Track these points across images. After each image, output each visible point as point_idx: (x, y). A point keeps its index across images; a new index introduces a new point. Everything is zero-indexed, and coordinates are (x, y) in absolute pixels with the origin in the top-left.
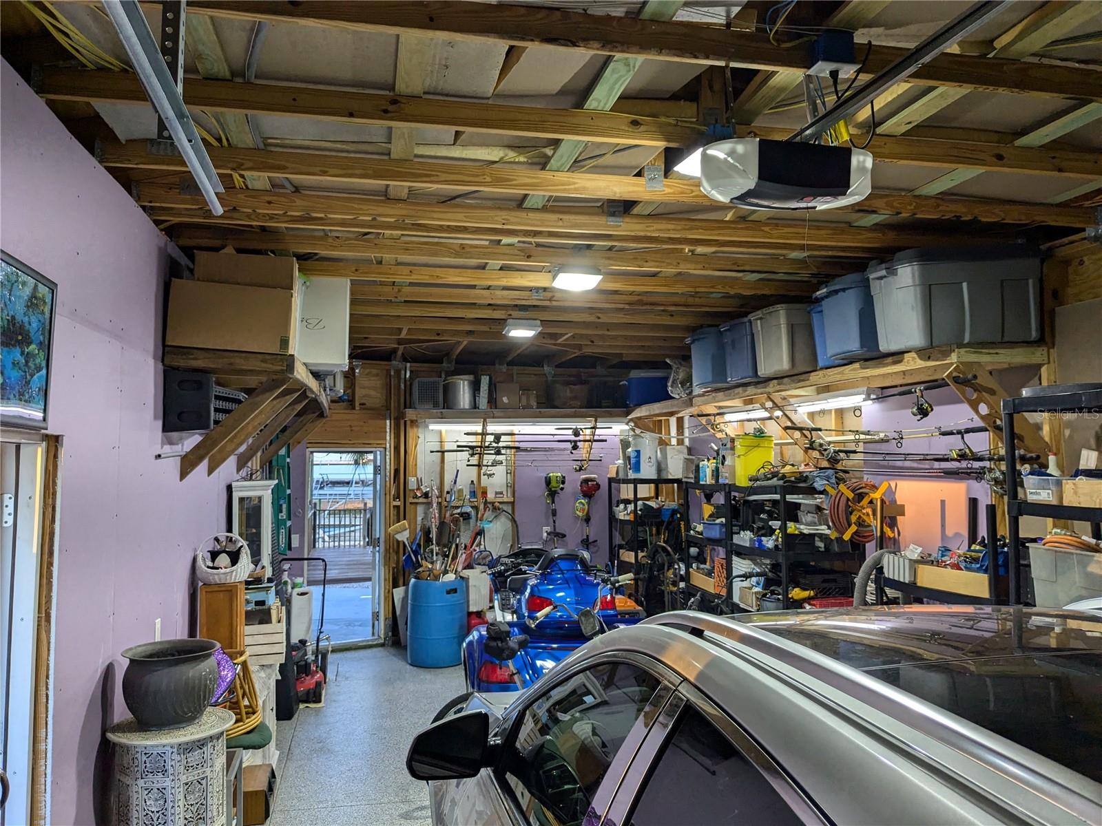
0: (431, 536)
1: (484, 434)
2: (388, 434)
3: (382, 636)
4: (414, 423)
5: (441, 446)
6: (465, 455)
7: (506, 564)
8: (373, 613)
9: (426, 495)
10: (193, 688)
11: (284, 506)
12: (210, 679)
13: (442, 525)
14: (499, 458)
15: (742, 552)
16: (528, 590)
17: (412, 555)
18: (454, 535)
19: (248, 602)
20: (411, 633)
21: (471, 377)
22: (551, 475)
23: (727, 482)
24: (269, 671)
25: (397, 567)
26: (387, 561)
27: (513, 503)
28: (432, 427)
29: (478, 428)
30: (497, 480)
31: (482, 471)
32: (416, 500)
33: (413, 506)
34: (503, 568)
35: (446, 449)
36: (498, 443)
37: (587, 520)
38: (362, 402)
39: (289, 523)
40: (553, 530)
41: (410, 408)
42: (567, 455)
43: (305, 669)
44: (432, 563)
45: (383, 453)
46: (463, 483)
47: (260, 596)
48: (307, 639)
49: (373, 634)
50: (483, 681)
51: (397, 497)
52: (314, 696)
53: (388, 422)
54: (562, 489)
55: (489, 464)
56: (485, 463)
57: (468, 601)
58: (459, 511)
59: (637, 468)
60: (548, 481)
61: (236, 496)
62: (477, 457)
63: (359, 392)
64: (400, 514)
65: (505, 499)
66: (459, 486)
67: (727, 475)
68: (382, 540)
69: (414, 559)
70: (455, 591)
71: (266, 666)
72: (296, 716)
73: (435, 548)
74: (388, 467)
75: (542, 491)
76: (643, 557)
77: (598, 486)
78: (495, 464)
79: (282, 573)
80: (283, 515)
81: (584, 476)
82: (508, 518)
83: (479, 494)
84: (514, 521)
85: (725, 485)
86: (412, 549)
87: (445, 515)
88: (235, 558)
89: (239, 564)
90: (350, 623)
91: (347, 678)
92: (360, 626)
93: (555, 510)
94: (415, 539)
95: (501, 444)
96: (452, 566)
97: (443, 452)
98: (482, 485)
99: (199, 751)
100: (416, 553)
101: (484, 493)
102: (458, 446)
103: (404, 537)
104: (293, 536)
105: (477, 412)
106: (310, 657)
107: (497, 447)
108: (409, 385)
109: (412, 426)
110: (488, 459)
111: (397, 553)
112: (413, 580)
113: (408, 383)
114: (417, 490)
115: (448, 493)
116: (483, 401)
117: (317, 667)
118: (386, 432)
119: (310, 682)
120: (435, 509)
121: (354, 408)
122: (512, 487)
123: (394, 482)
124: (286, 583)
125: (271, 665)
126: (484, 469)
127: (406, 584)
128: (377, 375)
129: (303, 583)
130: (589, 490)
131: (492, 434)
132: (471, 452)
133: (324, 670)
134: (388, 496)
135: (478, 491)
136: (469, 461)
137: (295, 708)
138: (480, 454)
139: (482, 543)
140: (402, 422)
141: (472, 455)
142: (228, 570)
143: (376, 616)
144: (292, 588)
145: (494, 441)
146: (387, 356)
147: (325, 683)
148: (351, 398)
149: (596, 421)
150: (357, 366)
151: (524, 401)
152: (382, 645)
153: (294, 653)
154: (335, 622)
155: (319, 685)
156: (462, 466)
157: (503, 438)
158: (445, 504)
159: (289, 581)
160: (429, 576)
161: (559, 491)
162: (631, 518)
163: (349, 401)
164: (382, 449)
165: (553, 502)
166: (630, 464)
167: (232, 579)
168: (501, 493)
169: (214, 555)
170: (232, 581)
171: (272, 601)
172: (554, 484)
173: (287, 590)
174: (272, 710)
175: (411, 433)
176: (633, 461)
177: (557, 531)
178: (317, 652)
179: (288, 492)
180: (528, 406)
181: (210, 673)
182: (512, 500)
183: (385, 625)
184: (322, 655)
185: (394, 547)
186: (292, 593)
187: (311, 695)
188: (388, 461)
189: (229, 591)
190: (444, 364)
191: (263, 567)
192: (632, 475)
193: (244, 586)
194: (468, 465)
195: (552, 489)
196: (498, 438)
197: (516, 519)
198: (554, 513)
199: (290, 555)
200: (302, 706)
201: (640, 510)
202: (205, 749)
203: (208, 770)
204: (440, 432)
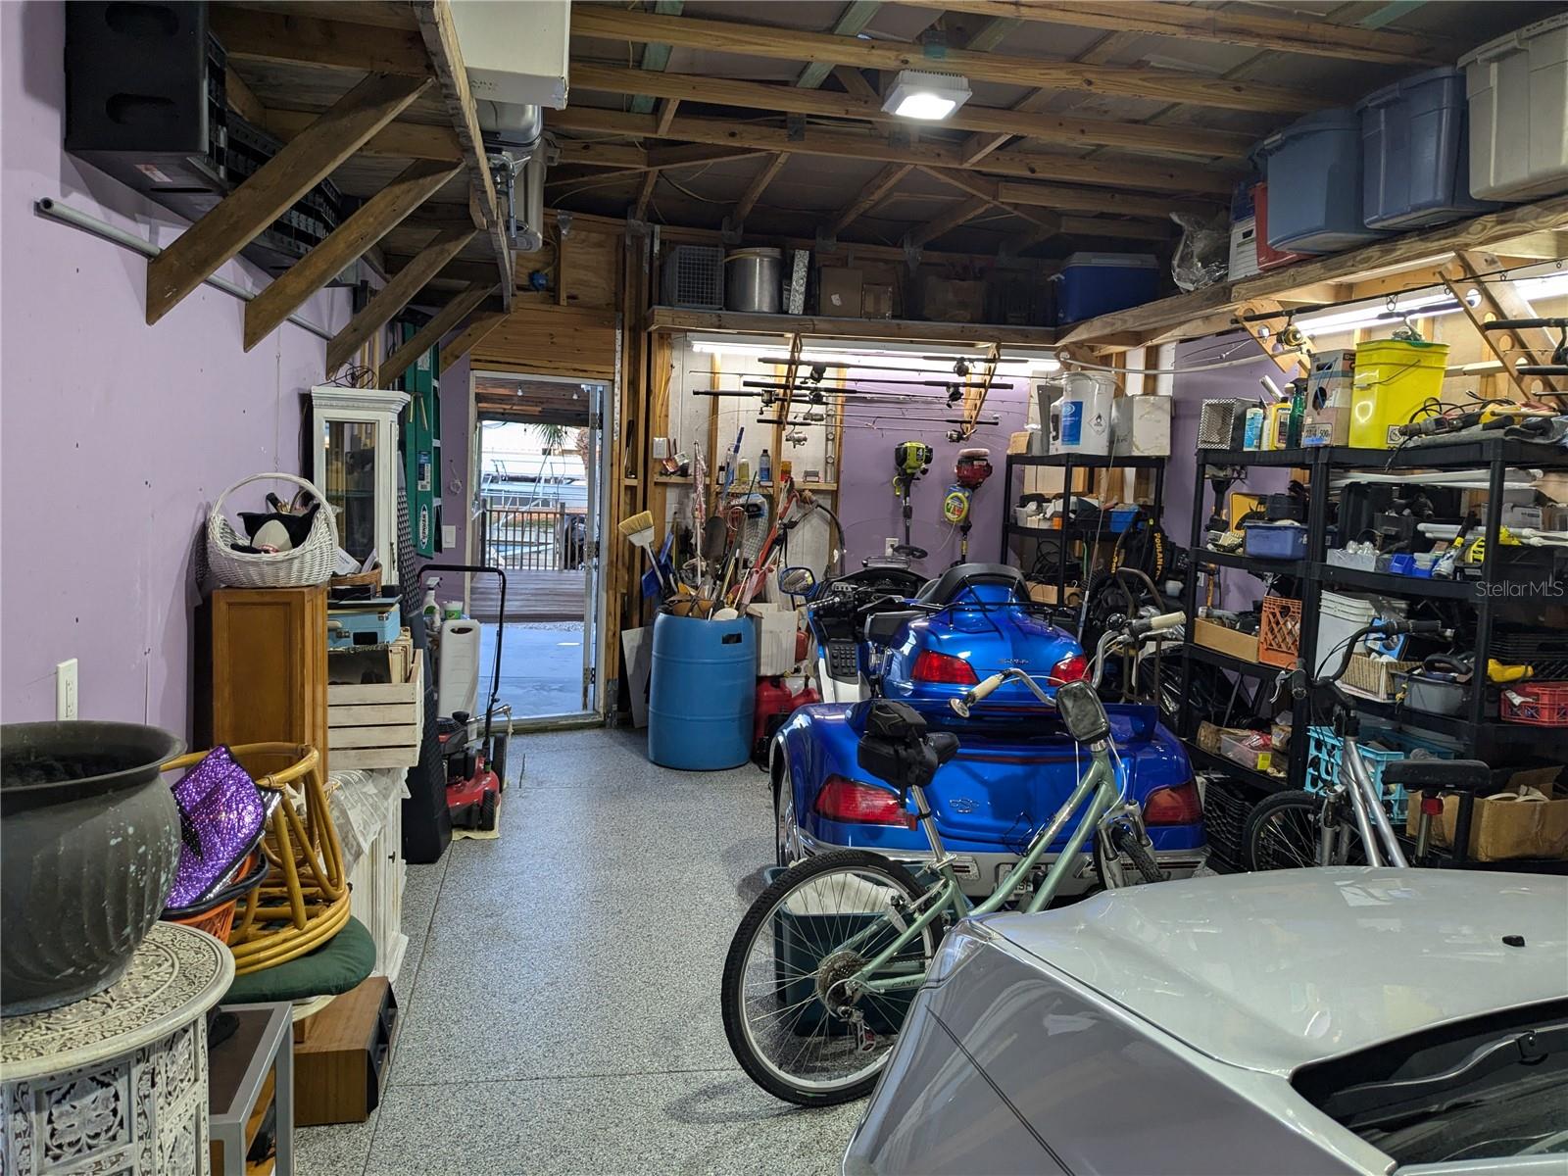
0: (693, 541)
1: (793, 363)
2: (618, 355)
3: (601, 711)
4: (666, 338)
5: (713, 382)
6: (756, 402)
7: (844, 594)
8: (586, 670)
9: (683, 471)
10: (74, 892)
11: (428, 468)
12: (142, 860)
13: (712, 523)
14: (818, 409)
15: (1350, 584)
16: (912, 640)
17: (659, 573)
18: (732, 543)
19: (337, 634)
20: (657, 707)
21: (775, 252)
22: (908, 444)
23: (1327, 441)
24: (384, 781)
25: (630, 594)
26: (612, 583)
27: (834, 495)
28: (699, 347)
29: (784, 353)
30: (808, 453)
31: (784, 434)
32: (664, 479)
33: (659, 490)
34: (837, 599)
35: (722, 388)
36: (818, 380)
37: (965, 528)
38: (574, 292)
39: (436, 502)
40: (903, 543)
41: (660, 304)
42: (941, 410)
43: (463, 768)
44: (696, 588)
45: (609, 389)
46: (750, 455)
47: (365, 623)
48: (470, 712)
49: (585, 706)
50: (826, 816)
51: (632, 471)
52: (481, 817)
53: (618, 333)
54: (925, 472)
55: (800, 420)
56: (790, 418)
57: (758, 658)
58: (742, 500)
59: (1074, 433)
60: (901, 456)
61: (321, 416)
62: (776, 406)
63: (567, 275)
64: (637, 499)
65: (823, 487)
66: (741, 458)
67: (1328, 428)
68: (604, 545)
69: (661, 581)
70: (738, 638)
71: (380, 771)
72: (445, 855)
73: (701, 564)
74: (617, 416)
75: (887, 473)
76: (1072, 594)
77: (988, 470)
78: (810, 419)
79: (425, 594)
80: (426, 484)
81: (966, 450)
82: (823, 518)
83: (777, 474)
84: (835, 524)
85: (1318, 448)
86: (658, 562)
87: (716, 507)
88: (299, 530)
89: (306, 543)
90: (543, 686)
91: (540, 784)
92: (560, 690)
93: (911, 508)
94: (663, 544)
95: (823, 384)
96: (731, 596)
97: (716, 395)
98: (783, 460)
99: (100, 1093)
100: (665, 569)
101: (786, 474)
102: (746, 384)
103: (644, 539)
104: (444, 528)
105: (787, 320)
106: (475, 744)
107: (816, 389)
108: (659, 271)
109: (661, 346)
110: (797, 410)
111: (630, 569)
112: (661, 617)
113: (656, 263)
114: (668, 460)
115: (722, 469)
116: (796, 302)
117: (486, 764)
118: (615, 351)
119: (472, 791)
120: (698, 496)
121: (557, 303)
122: (835, 465)
123: (627, 445)
124: (431, 611)
125: (389, 770)
126: (789, 428)
127: (646, 622)
128: (600, 245)
129: (463, 612)
130: (972, 475)
131: (808, 363)
132: (766, 397)
133: (498, 768)
134: (616, 468)
135: (773, 468)
136: (762, 413)
137: (443, 838)
138: (783, 400)
139: (783, 560)
140: (644, 336)
141: (768, 403)
142: (281, 556)
143: (590, 675)
144: (443, 620)
145: (812, 377)
146: (617, 208)
147: (501, 791)
148: (551, 284)
149: (998, 348)
150: (565, 223)
151: (870, 306)
152: (601, 725)
153: (442, 737)
154: (518, 682)
155: (489, 799)
156: (748, 421)
157: (829, 372)
158: (718, 488)
159: (437, 607)
160: (691, 610)
161: (918, 474)
162: (1057, 525)
163: (548, 289)
164: (607, 383)
165: (907, 494)
166: (1056, 429)
167: (291, 578)
168: (816, 474)
169: (253, 523)
170: (293, 583)
171: (392, 632)
172: (911, 461)
173: (433, 623)
174: (392, 857)
175: (661, 358)
176: (1065, 421)
177: (912, 544)
178: (487, 732)
179: (436, 443)
180: (877, 315)
181: (141, 838)
182: (833, 487)
183: (606, 692)
184: (496, 739)
185: (628, 557)
186: (441, 627)
187: (475, 816)
188: (617, 405)
189: (286, 602)
190: (723, 232)
191: (376, 566)
192: (1058, 448)
193: (322, 600)
194: (759, 421)
195: (906, 469)
196: (819, 371)
197: (840, 521)
198: (908, 513)
199: (438, 559)
200: (457, 835)
201: (1074, 512)
202: (120, 1085)
203: (137, 1146)
204: (712, 356)
